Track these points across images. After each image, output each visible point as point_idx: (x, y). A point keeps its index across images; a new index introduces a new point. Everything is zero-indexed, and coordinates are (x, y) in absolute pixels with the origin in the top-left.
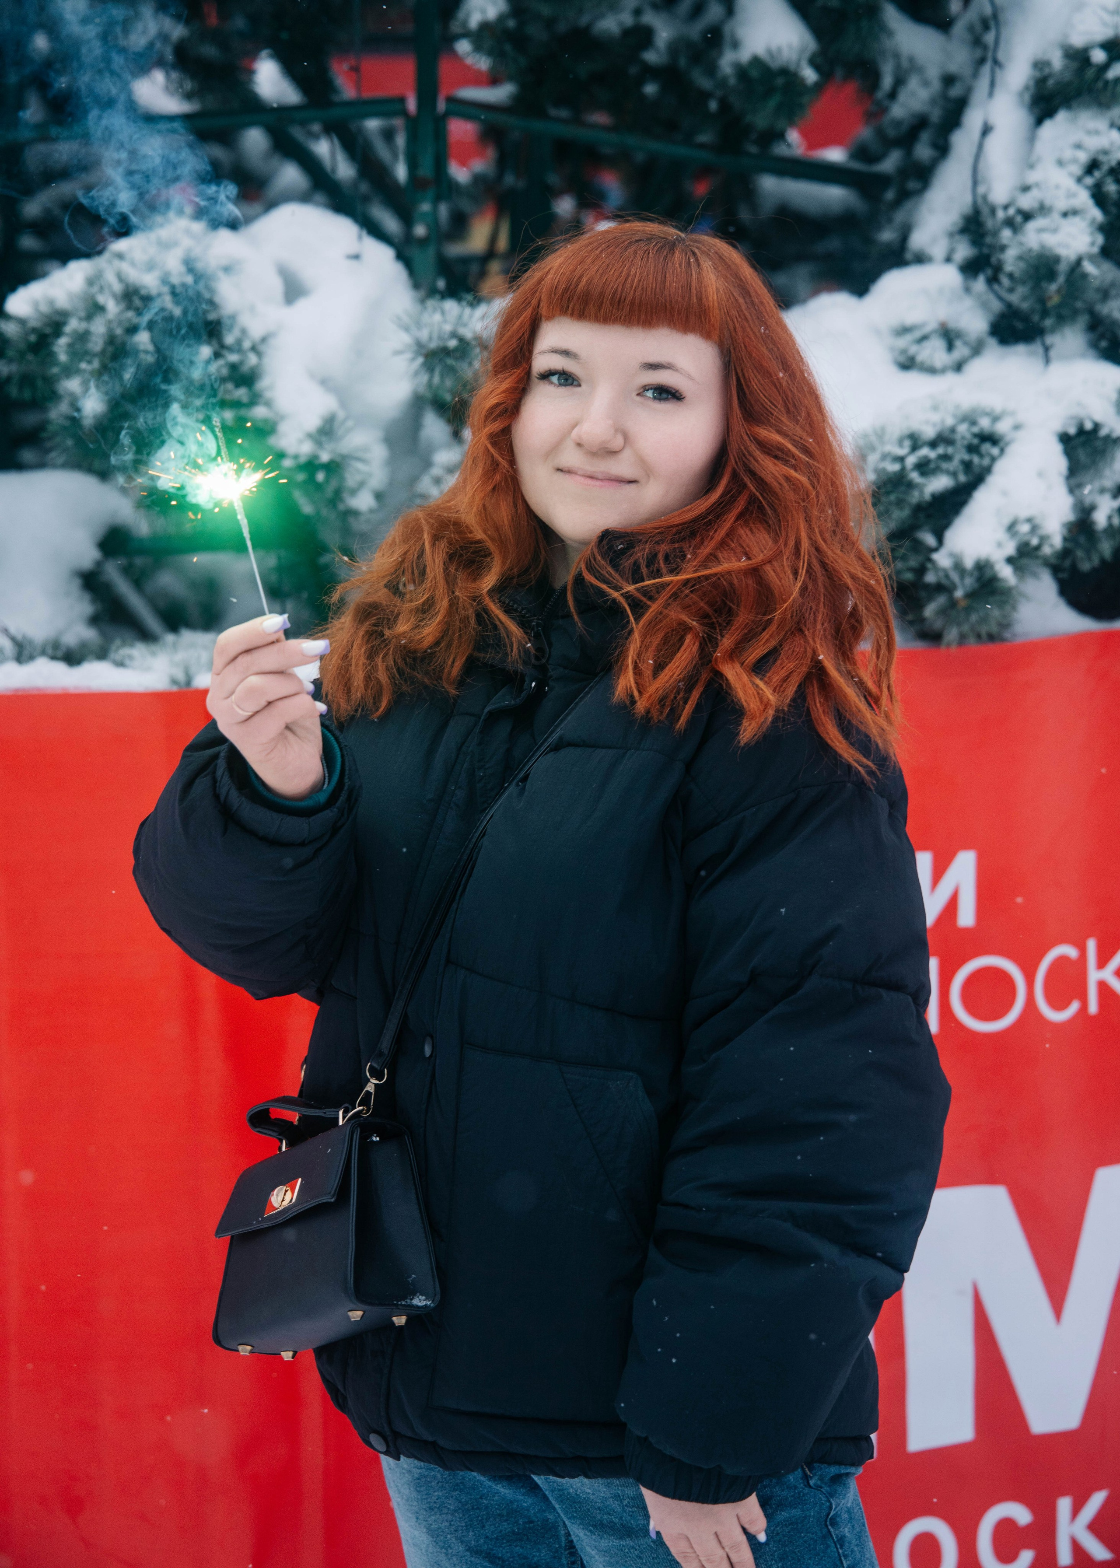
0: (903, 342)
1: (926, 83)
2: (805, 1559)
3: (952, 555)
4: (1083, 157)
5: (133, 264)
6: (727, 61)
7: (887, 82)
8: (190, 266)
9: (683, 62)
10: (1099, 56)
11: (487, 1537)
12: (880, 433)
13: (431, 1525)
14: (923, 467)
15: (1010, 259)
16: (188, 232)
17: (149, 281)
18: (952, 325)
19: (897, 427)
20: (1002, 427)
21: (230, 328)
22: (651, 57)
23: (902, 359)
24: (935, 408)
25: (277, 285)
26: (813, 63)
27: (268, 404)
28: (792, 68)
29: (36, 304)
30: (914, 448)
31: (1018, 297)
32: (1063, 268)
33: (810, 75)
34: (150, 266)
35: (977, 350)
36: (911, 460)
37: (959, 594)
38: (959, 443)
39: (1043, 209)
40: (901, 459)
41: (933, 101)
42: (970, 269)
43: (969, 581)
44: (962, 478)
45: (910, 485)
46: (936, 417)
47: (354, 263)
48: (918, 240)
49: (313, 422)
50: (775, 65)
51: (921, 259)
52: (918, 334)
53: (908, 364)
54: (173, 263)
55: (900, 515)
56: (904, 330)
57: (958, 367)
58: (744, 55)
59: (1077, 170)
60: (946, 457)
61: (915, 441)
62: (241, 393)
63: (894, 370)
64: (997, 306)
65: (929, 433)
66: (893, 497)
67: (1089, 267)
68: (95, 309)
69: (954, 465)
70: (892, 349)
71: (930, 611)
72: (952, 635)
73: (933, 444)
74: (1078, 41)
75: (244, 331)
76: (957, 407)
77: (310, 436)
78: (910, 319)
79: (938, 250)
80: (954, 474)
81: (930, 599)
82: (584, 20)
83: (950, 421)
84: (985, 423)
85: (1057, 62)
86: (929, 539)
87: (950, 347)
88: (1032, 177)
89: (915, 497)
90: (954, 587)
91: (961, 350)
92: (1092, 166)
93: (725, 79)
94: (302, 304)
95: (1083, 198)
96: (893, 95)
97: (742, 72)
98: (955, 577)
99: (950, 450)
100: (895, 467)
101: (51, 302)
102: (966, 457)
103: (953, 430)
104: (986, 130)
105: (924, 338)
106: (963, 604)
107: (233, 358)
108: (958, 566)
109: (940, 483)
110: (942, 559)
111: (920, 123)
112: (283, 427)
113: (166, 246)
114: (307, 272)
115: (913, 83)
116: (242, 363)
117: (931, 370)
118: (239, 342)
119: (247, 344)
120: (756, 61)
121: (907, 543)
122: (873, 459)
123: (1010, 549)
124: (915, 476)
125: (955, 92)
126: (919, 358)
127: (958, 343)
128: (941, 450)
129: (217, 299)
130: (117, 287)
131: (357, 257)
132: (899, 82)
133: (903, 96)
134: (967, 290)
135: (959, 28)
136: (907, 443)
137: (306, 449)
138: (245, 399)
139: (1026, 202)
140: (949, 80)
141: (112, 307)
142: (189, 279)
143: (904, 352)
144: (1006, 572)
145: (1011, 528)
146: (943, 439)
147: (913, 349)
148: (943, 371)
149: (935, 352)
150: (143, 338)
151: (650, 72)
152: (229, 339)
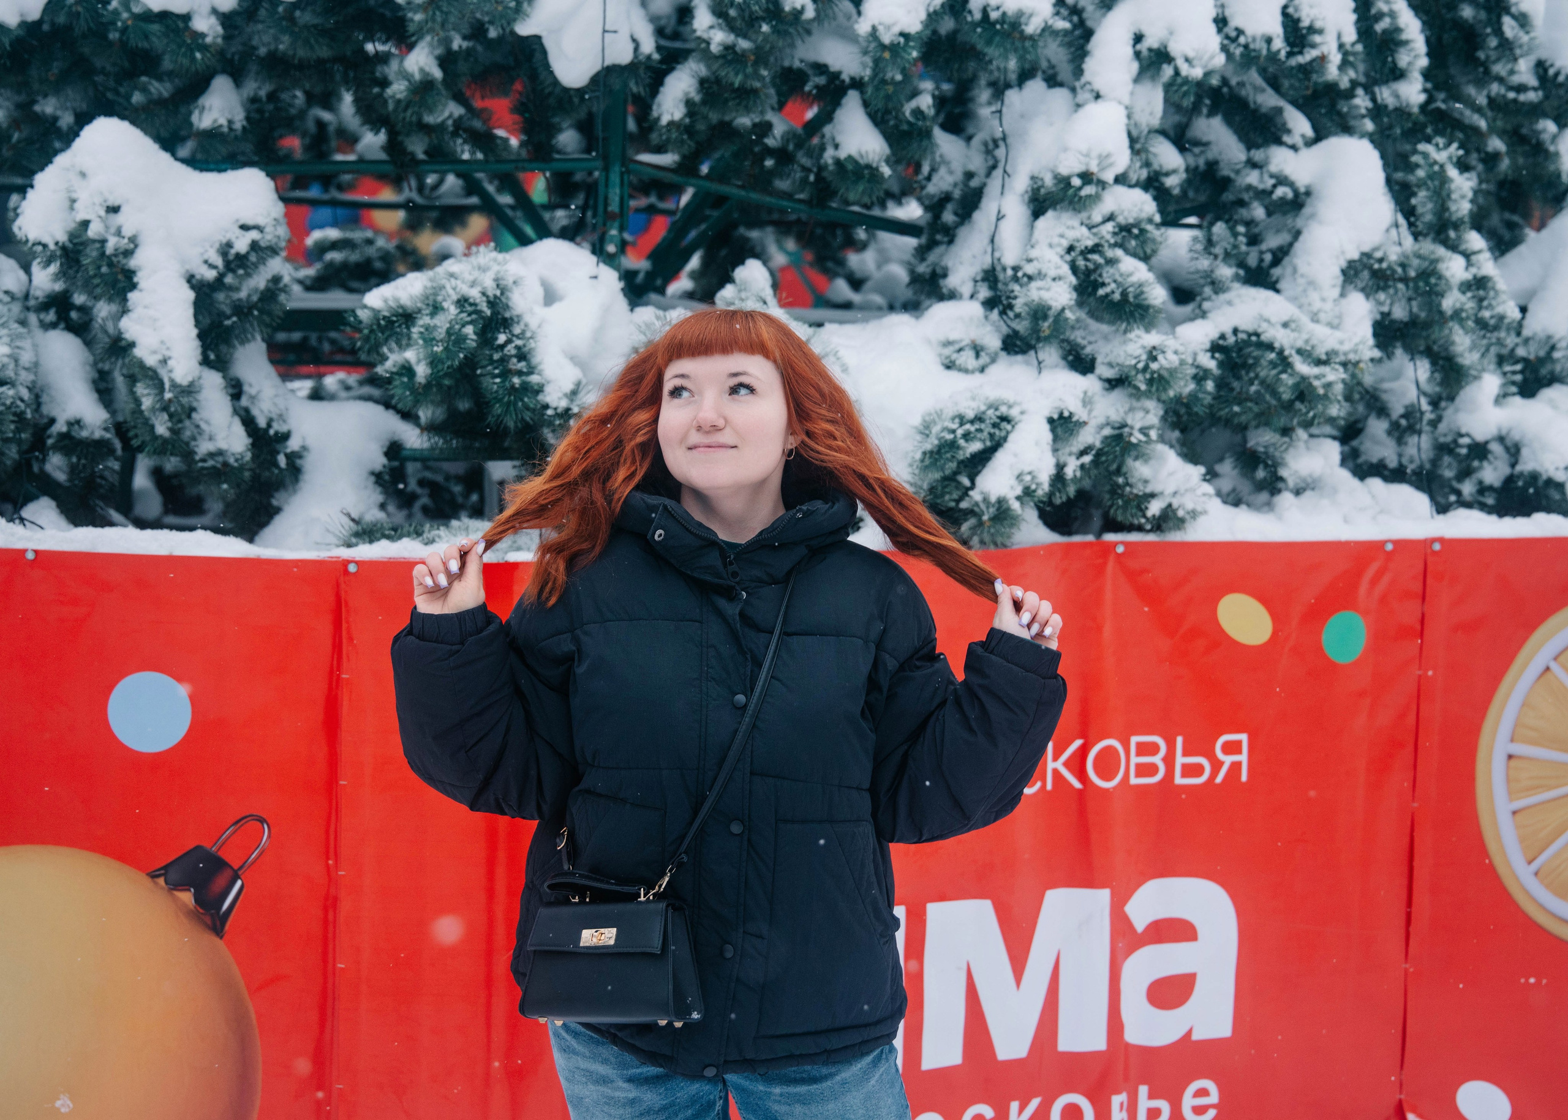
0: (947, 351)
1: (951, 172)
3: (982, 493)
4: (1065, 243)
5: (463, 282)
6: (829, 155)
7: (926, 169)
8: (498, 283)
9: (791, 147)
10: (1076, 182)
12: (939, 414)
14: (967, 436)
15: (1019, 305)
16: (495, 260)
17: (474, 294)
18: (978, 342)
19: (950, 412)
20: (1014, 413)
21: (518, 323)
22: (770, 142)
23: (947, 362)
24: (973, 399)
25: (539, 292)
26: (888, 161)
27: (540, 374)
28: (874, 165)
29: (386, 301)
30: (961, 424)
31: (1022, 326)
32: (1052, 313)
33: (886, 170)
34: (473, 284)
35: (993, 360)
36: (960, 432)
37: (985, 518)
38: (988, 421)
39: (1041, 275)
40: (953, 431)
41: (955, 185)
42: (990, 304)
43: (992, 510)
44: (988, 444)
45: (959, 448)
46: (974, 405)
47: (594, 281)
48: (953, 281)
49: (569, 387)
50: (862, 162)
51: (952, 295)
52: (957, 347)
53: (950, 366)
54: (489, 283)
55: (952, 466)
56: (948, 343)
57: (982, 370)
58: (842, 154)
59: (1061, 251)
60: (980, 430)
61: (962, 420)
62: (522, 365)
63: (942, 368)
64: (1005, 330)
65: (971, 415)
66: (948, 455)
67: (1068, 314)
68: (436, 309)
69: (985, 435)
70: (940, 355)
71: (965, 527)
72: (975, 540)
73: (972, 422)
74: (1064, 171)
75: (526, 325)
76: (987, 398)
77: (566, 395)
78: (952, 337)
79: (966, 289)
80: (984, 441)
81: (966, 520)
82: (727, 118)
83: (983, 408)
84: (1003, 410)
85: (1049, 181)
86: (966, 482)
87: (977, 356)
88: (1033, 253)
89: (961, 455)
90: (983, 513)
91: (984, 359)
92: (1070, 249)
93: (826, 165)
94: (556, 306)
95: (1066, 270)
96: (929, 178)
97: (838, 162)
98: (983, 506)
99: (983, 426)
100: (950, 437)
101: (397, 300)
102: (992, 431)
103: (984, 413)
104: (1000, 217)
105: (960, 350)
106: (988, 524)
107: (519, 342)
108: (986, 500)
109: (976, 447)
110: (976, 495)
111: (946, 198)
112: (548, 389)
113: (483, 269)
114: (560, 285)
115: (942, 171)
116: (524, 346)
117: (966, 371)
118: (523, 332)
119: (528, 334)
120: (850, 158)
121: (953, 484)
122: (936, 429)
123: (1019, 491)
124: (962, 442)
125: (974, 183)
126: (958, 362)
127: (982, 354)
128: (977, 426)
129: (510, 304)
130: (455, 297)
131: (595, 277)
132: (933, 170)
133: (935, 178)
134: (986, 317)
135: (976, 141)
136: (957, 420)
137: (563, 404)
138: (525, 370)
139: (1029, 269)
140: (969, 175)
141: (453, 310)
142: (498, 293)
143: (948, 357)
144: (1016, 505)
145: (1019, 477)
146: (979, 418)
147: (954, 356)
148: (973, 372)
149: (967, 359)
150: (469, 330)
151: (769, 152)
152: (517, 330)
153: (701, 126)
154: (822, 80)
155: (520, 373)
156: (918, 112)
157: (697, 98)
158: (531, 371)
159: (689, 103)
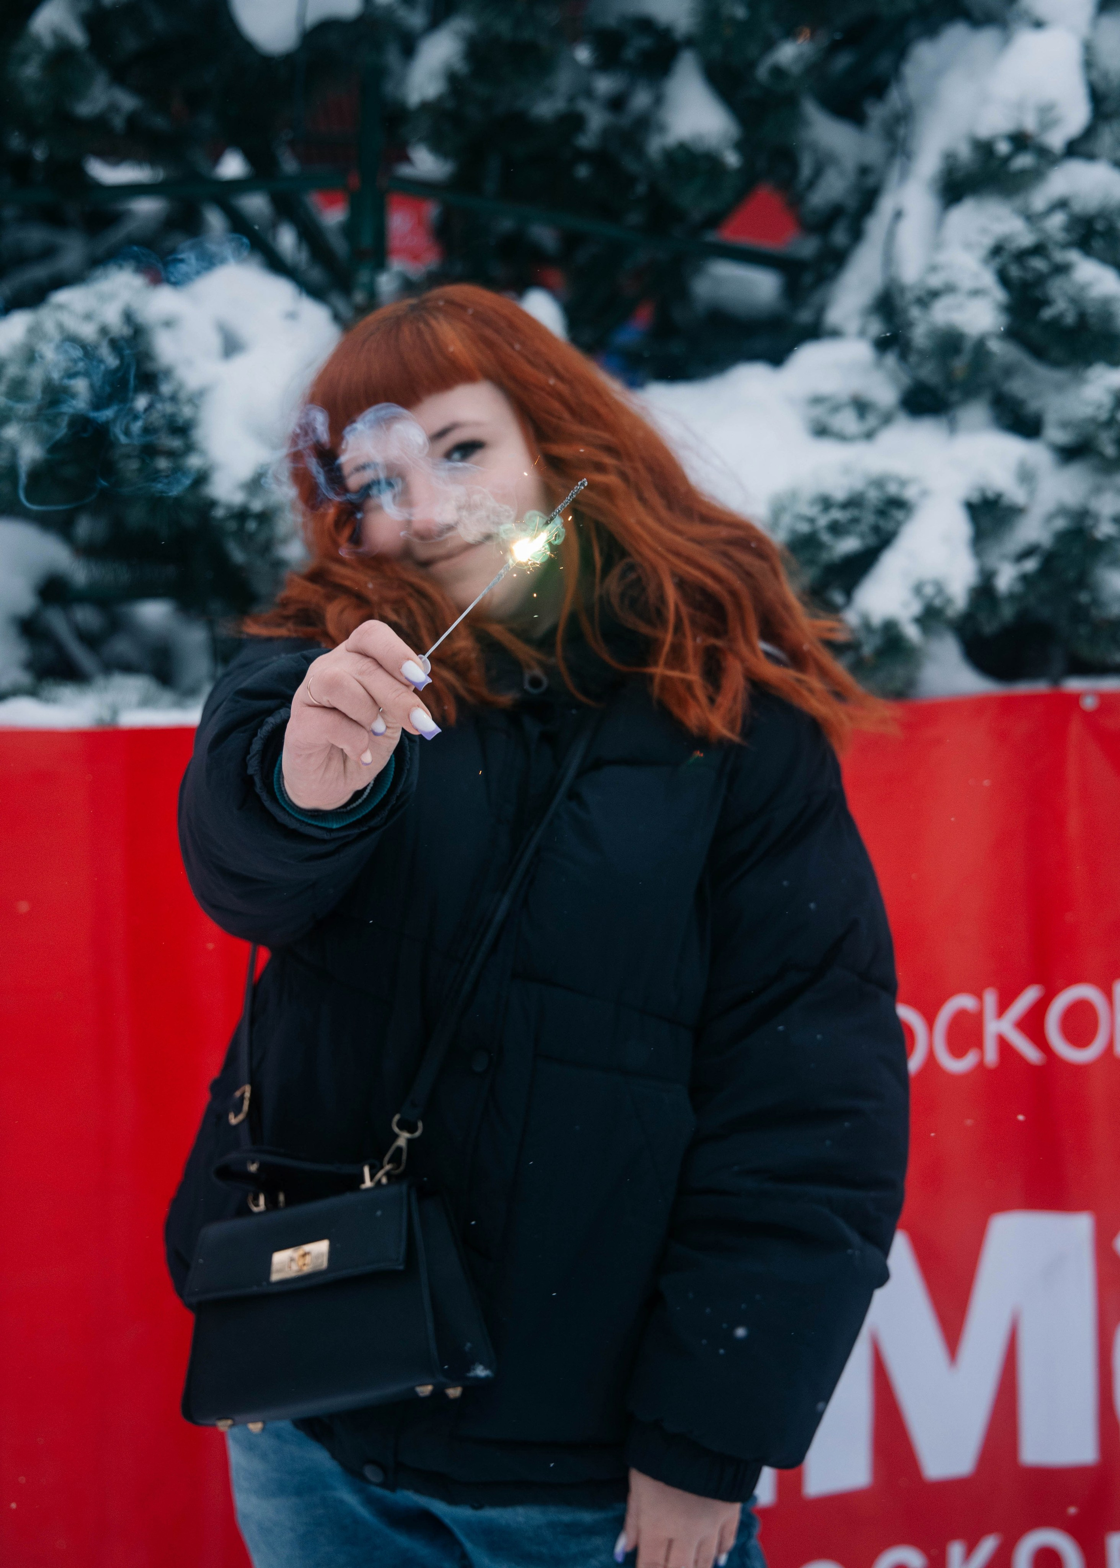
0: (819, 411)
1: (842, 175)
3: (860, 613)
4: (988, 242)
5: (73, 315)
6: (655, 145)
8: (128, 317)
10: (1003, 148)
12: (794, 495)
14: (836, 529)
15: (919, 335)
16: (129, 286)
17: (88, 331)
18: (863, 397)
19: (809, 492)
20: (910, 493)
21: (167, 380)
22: (583, 142)
23: (816, 426)
24: (848, 474)
25: (214, 342)
26: (736, 147)
27: (203, 453)
28: (716, 152)
30: (826, 510)
31: (928, 372)
32: (968, 346)
33: (732, 159)
34: (88, 317)
35: (887, 419)
36: (822, 522)
37: (866, 652)
38: (868, 506)
39: (949, 289)
40: (813, 520)
41: (849, 191)
42: (882, 345)
43: (875, 639)
44: (871, 540)
45: (821, 546)
46: (846, 481)
47: (290, 321)
49: (248, 473)
50: (698, 149)
51: (835, 334)
52: (831, 404)
53: (821, 431)
54: (112, 316)
56: (817, 400)
57: (869, 435)
59: (982, 252)
60: (855, 521)
61: (826, 503)
62: (176, 443)
63: (808, 436)
64: (906, 380)
65: (840, 496)
67: (995, 346)
68: (33, 357)
69: (864, 527)
70: (807, 417)
73: (844, 507)
74: (984, 131)
75: (181, 383)
76: (867, 472)
77: (242, 486)
78: (824, 390)
79: (852, 325)
80: (862, 536)
82: (519, 104)
83: (860, 486)
84: (893, 489)
85: (965, 152)
86: (838, 597)
87: (862, 416)
88: (942, 258)
89: (825, 557)
90: (862, 646)
91: (872, 421)
92: (997, 250)
94: (238, 360)
95: (988, 279)
97: (668, 156)
98: (863, 635)
99: (860, 513)
100: (807, 528)
102: (875, 520)
103: (863, 494)
104: (898, 215)
105: (837, 408)
106: (870, 661)
107: (169, 408)
108: (867, 625)
109: (849, 545)
110: (851, 617)
111: (836, 212)
112: (216, 476)
113: (104, 298)
114: (246, 329)
116: (177, 413)
117: (842, 437)
118: (175, 393)
119: (183, 396)
120: (682, 145)
123: (916, 608)
124: (826, 537)
125: (871, 181)
126: (833, 426)
127: (870, 413)
128: (851, 513)
129: (155, 351)
130: (57, 335)
131: (292, 317)
133: (819, 185)
135: (874, 124)
136: (819, 505)
137: (237, 498)
138: (179, 449)
139: (935, 281)
140: (864, 171)
142: (129, 332)
143: (819, 419)
144: (912, 632)
145: (918, 589)
146: (854, 502)
147: (827, 418)
148: (854, 439)
149: (847, 421)
150: (80, 385)
151: (582, 155)
152: (166, 389)
153: (471, 111)
154: (643, 42)
155: (171, 454)
156: (778, 72)
157: (460, 67)
158: (190, 448)
159: (453, 79)
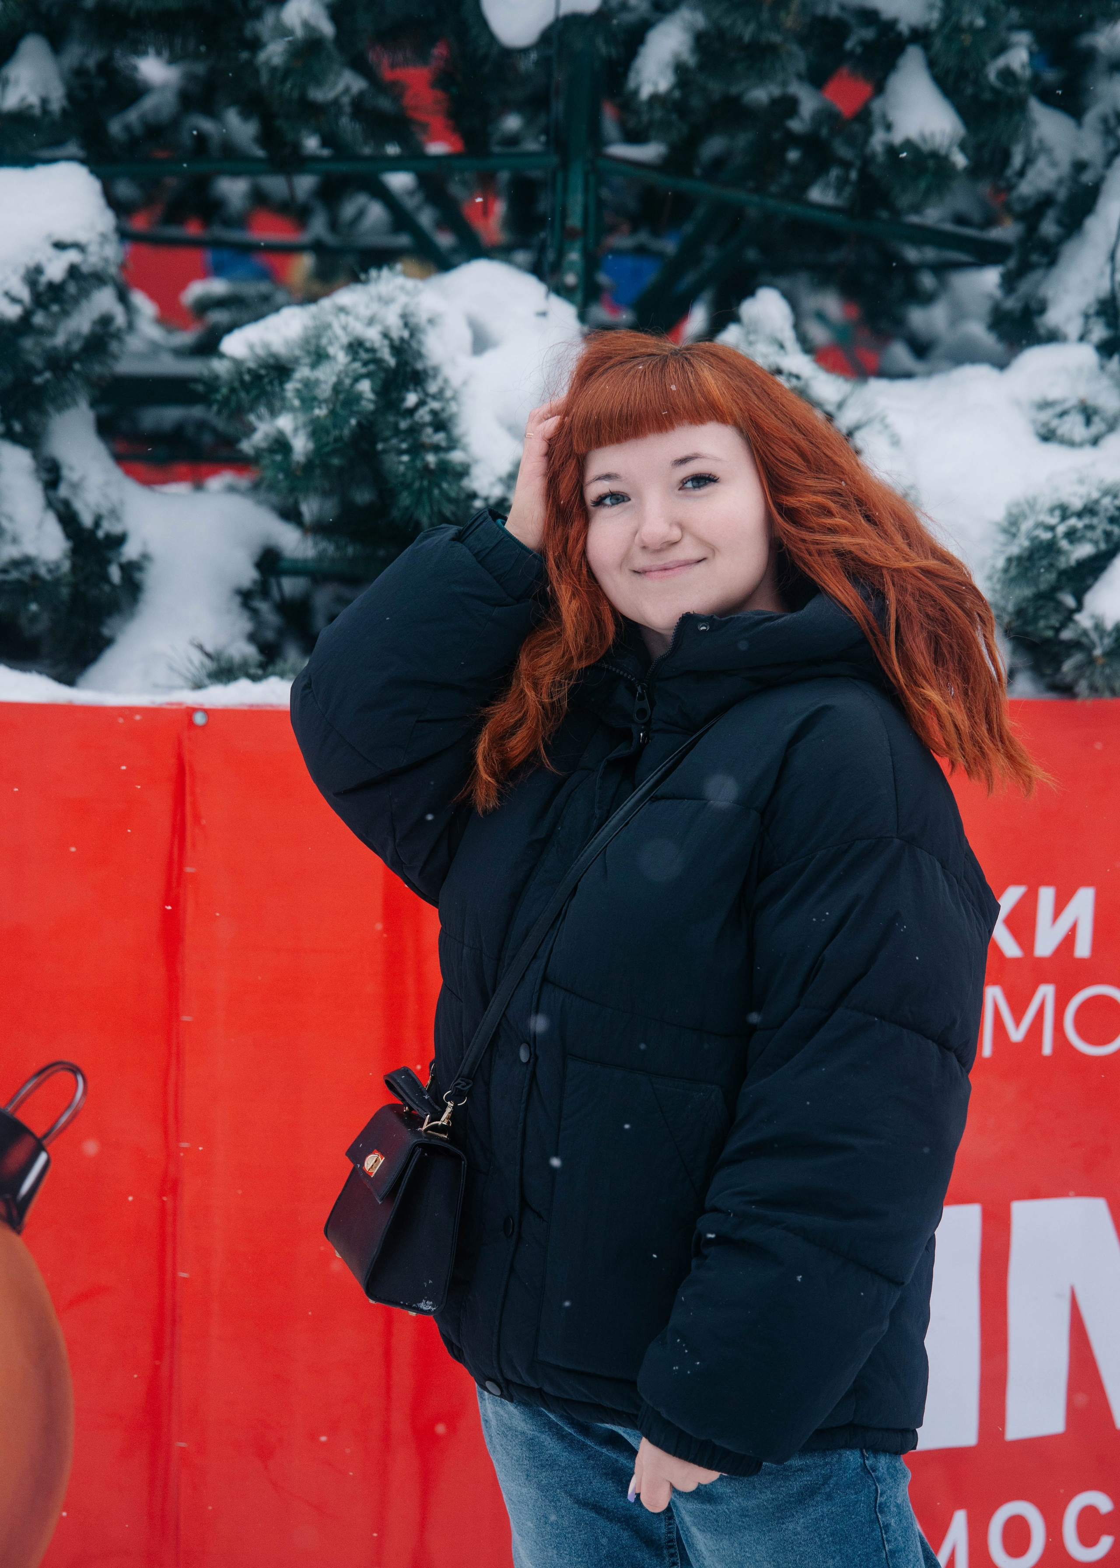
0: (1045, 416)
1: (1054, 164)
2: (851, 1537)
3: (1093, 617)
5: (357, 318)
6: (878, 140)
7: (1017, 160)
8: (406, 319)
9: (824, 132)
11: (594, 1491)
12: (1032, 504)
13: (542, 1481)
14: (1072, 535)
16: (402, 288)
17: (372, 335)
18: (1091, 402)
19: (1047, 500)
21: (435, 377)
22: (796, 125)
23: (1043, 431)
24: (1081, 482)
25: (466, 336)
26: (963, 147)
27: (465, 449)
28: (943, 152)
29: (251, 347)
30: (1064, 518)
33: (960, 160)
34: (371, 321)
35: (1113, 426)
36: (1061, 529)
37: (1098, 652)
38: (1102, 514)
40: (1052, 528)
41: (1060, 182)
42: (1106, 348)
43: (1107, 641)
44: (1103, 546)
45: (1059, 552)
46: (1083, 490)
47: (541, 320)
48: (1054, 317)
49: (504, 468)
50: (926, 148)
51: (1055, 337)
52: (1058, 409)
53: (1048, 436)
54: (392, 319)
55: (1048, 578)
56: (1044, 405)
57: (1095, 441)
58: (897, 138)
60: (1090, 527)
61: (1064, 512)
62: (440, 438)
63: (1035, 441)
65: (1077, 504)
66: (1045, 562)
68: (319, 357)
69: (1098, 533)
70: (1034, 422)
71: (1068, 666)
72: (1082, 687)
73: (1080, 515)
75: (446, 381)
76: (1102, 481)
77: (501, 480)
78: (1054, 394)
79: (1073, 329)
80: (1096, 543)
81: (1069, 656)
82: (734, 90)
83: (1095, 495)
86: (1069, 601)
87: (1088, 422)
89: (1063, 563)
90: (1093, 646)
91: (1098, 426)
93: (874, 156)
94: (489, 356)
96: (1021, 173)
97: (892, 151)
98: (1094, 636)
99: (1095, 521)
100: (1046, 536)
101: (266, 346)
102: (1109, 528)
103: (1097, 502)
105: (1063, 414)
106: (1101, 661)
107: (435, 405)
108: (1098, 627)
109: (1084, 550)
110: (1084, 620)
111: (1045, 201)
112: (476, 471)
113: (386, 301)
114: (495, 325)
115: (1041, 163)
116: (443, 410)
117: (1071, 443)
118: (441, 391)
119: (448, 394)
120: (908, 144)
121: (1052, 604)
122: (1026, 526)
124: (1064, 544)
125: (1087, 178)
126: (1060, 432)
127: (1096, 419)
128: (1086, 520)
129: (424, 351)
130: (345, 340)
131: (544, 314)
132: (1028, 161)
133: (1031, 174)
134: (1102, 367)
135: (1091, 117)
136: (1057, 513)
137: (496, 491)
138: (443, 444)
140: (1080, 166)
141: (342, 358)
142: (406, 334)
143: (1045, 425)
146: (1089, 510)
147: (1055, 423)
148: (1081, 445)
149: (1074, 427)
150: (365, 387)
151: (793, 139)
152: (433, 388)
153: (696, 102)
154: (868, 34)
155: (436, 448)
156: (1007, 74)
157: (691, 60)
158: (453, 444)
159: (680, 69)
